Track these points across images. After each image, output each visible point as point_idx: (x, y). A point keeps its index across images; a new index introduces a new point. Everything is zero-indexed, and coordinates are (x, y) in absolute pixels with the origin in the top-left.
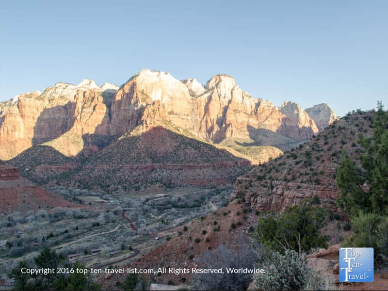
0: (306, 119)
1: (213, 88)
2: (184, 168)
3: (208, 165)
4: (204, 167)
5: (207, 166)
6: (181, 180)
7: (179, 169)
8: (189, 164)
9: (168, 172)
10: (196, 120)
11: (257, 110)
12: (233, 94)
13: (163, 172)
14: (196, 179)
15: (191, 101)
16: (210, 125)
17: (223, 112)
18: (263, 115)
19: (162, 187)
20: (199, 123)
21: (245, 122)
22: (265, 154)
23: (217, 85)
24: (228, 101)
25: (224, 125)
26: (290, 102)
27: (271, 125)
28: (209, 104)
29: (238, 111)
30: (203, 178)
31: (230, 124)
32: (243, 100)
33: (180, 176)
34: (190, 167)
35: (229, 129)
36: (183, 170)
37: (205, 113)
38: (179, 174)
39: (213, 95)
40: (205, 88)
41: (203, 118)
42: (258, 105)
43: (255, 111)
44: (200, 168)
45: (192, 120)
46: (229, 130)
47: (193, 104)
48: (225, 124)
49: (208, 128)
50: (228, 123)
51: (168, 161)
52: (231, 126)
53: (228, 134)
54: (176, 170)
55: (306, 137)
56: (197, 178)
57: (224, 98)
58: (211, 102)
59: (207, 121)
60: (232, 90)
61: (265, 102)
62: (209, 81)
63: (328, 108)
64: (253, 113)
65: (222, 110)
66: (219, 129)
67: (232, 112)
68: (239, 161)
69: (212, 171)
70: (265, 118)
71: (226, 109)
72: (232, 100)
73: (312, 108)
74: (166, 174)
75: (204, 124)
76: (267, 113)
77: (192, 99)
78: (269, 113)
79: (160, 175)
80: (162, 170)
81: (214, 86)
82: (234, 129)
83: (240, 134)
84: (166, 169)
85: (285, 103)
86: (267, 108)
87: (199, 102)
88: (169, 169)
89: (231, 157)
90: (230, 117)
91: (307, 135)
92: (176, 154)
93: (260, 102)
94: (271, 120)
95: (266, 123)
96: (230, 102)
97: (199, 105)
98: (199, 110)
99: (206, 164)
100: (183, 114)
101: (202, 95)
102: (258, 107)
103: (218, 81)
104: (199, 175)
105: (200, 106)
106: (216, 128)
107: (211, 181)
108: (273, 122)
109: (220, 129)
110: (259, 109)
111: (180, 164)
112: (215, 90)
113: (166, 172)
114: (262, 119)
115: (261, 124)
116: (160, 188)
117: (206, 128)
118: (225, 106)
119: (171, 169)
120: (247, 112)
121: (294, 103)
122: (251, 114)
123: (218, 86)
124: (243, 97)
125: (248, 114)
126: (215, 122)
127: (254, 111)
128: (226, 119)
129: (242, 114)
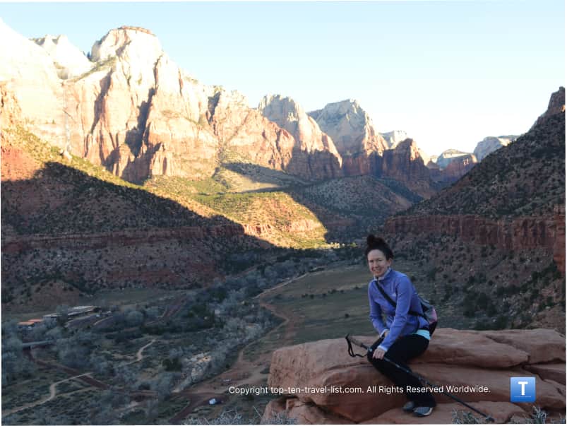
0: (314, 135)
1: (110, 60)
2: (109, 242)
3: (168, 233)
4: (159, 239)
5: (167, 237)
6: (108, 273)
7: (96, 247)
8: (121, 233)
9: (69, 254)
10: (76, 136)
11: (213, 113)
12: (159, 74)
13: (55, 254)
14: (145, 266)
15: (61, 90)
16: (109, 147)
17: (138, 118)
18: (226, 125)
19: (71, 289)
20: (82, 144)
21: (190, 139)
22: (261, 211)
23: (120, 52)
24: (148, 92)
25: (144, 149)
26: (278, 96)
27: (246, 147)
28: (105, 97)
29: (173, 114)
30: (162, 265)
31: (158, 146)
32: (181, 88)
33: (101, 262)
34: (126, 241)
35: (159, 156)
36: (108, 248)
37: (97, 119)
38: (100, 258)
39: (113, 76)
40: (90, 57)
41: (92, 132)
42: (214, 101)
43: (210, 115)
44: (151, 241)
45: (65, 134)
46: (157, 159)
47: (66, 97)
48: (147, 144)
49: (106, 156)
50: (155, 143)
51: (62, 229)
52: (161, 148)
53: (156, 168)
54: (88, 248)
55: (323, 174)
56: (148, 265)
57: (140, 82)
58: (109, 92)
59: (101, 139)
60: (156, 64)
61: (230, 94)
62: (100, 43)
63: (359, 109)
64: (205, 120)
65: (136, 113)
66: (133, 158)
67: (161, 116)
68: (214, 227)
69: (179, 249)
70: (232, 132)
71: (145, 110)
72: (156, 89)
73: (321, 111)
74: (64, 260)
75: (93, 145)
76: (237, 120)
77: (63, 85)
78: (240, 120)
79: (48, 264)
80: (52, 250)
81: (113, 54)
82: (169, 156)
83: (182, 168)
84: (62, 248)
85: (265, 97)
86: (237, 108)
87: (80, 93)
88: (69, 247)
89: (193, 217)
90: (158, 128)
91: (325, 169)
92: (78, 210)
93: (219, 94)
94: (245, 134)
95: (236, 142)
96: (152, 92)
97: (81, 99)
98: (80, 112)
99: (161, 232)
100: (44, 121)
101: (87, 74)
102: (215, 105)
103: (120, 43)
104: (151, 258)
105: (84, 101)
106: (126, 156)
107: (183, 271)
108: (252, 141)
109: (136, 156)
110: (217, 109)
111: (96, 235)
112: (118, 64)
113: (64, 255)
114: (227, 133)
115: (225, 144)
116: (69, 292)
117: (101, 155)
118: (143, 103)
119: (76, 248)
120: (192, 117)
121: (287, 99)
122: (200, 121)
123: (123, 55)
124: (180, 82)
125: (195, 122)
126: (122, 140)
127: (207, 114)
128: (148, 134)
129: (182, 120)
